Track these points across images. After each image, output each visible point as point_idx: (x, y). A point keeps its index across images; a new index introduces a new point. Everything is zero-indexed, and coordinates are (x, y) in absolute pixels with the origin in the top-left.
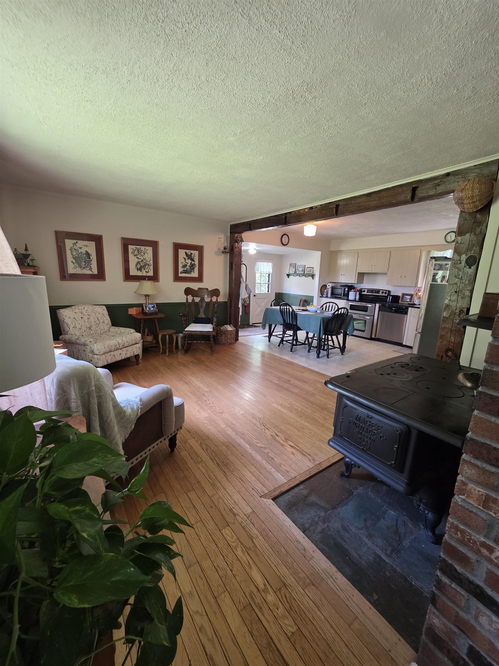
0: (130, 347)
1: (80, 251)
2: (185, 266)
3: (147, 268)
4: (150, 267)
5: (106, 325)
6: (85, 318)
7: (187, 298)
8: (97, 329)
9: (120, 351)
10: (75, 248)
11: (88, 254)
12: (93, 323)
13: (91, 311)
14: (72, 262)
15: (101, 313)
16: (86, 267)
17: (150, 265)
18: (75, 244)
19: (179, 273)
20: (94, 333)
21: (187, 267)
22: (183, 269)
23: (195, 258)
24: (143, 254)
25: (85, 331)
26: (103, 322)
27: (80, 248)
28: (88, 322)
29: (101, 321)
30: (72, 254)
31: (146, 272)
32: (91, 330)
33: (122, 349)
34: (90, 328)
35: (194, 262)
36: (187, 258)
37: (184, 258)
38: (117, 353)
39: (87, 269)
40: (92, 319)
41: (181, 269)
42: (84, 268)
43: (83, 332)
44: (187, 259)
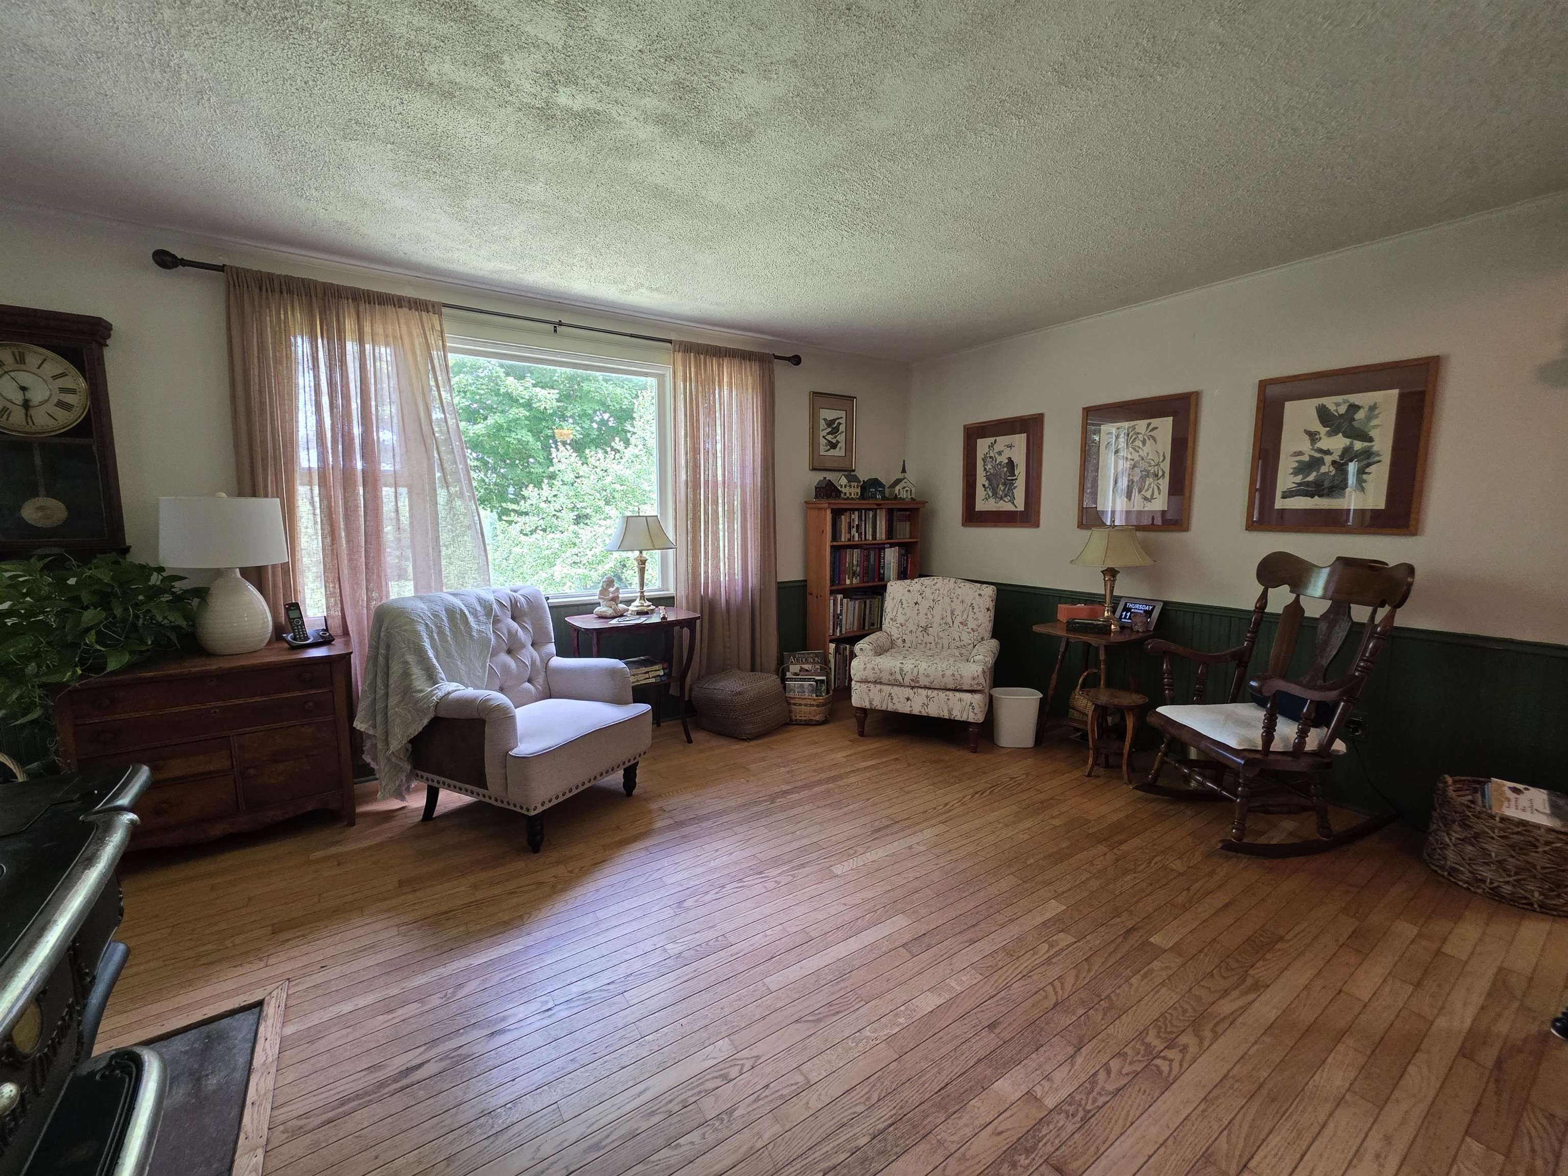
0: (940, 693)
1: (999, 459)
2: (1314, 463)
3: (1150, 484)
4: (1160, 481)
5: (969, 633)
6: (924, 605)
7: (1264, 598)
8: (941, 634)
9: (908, 692)
10: (992, 455)
11: (1011, 464)
12: (937, 619)
13: (945, 592)
14: (984, 486)
15: (968, 601)
16: (1006, 496)
17: (1160, 474)
18: (991, 446)
19: (1278, 494)
20: (932, 641)
21: (1324, 469)
22: (1299, 479)
23: (1374, 422)
24: (1141, 445)
25: (911, 632)
26: (963, 623)
27: (1000, 453)
28: (926, 614)
29: (958, 620)
30: (985, 469)
31: (1146, 499)
32: (925, 635)
33: (915, 690)
34: (925, 629)
35: (1371, 440)
36: (1323, 430)
37: (1307, 432)
38: (900, 693)
39: (1006, 499)
40: (938, 611)
41: (1286, 479)
42: (1001, 498)
43: (907, 632)
44: (1322, 435)
